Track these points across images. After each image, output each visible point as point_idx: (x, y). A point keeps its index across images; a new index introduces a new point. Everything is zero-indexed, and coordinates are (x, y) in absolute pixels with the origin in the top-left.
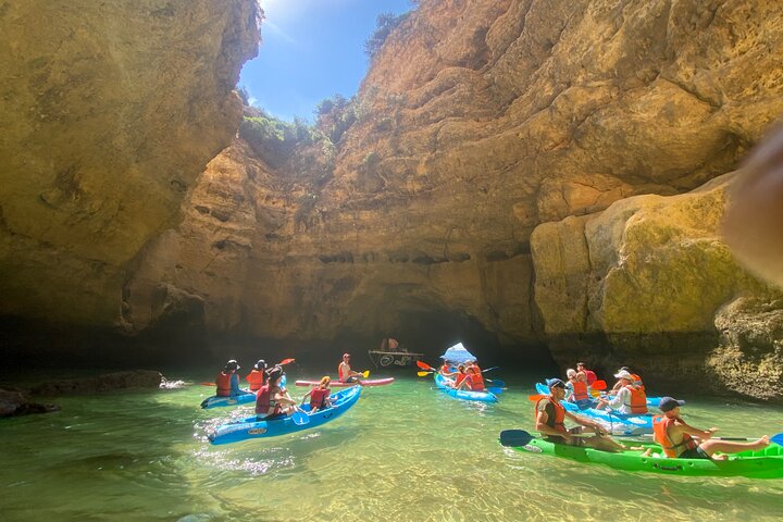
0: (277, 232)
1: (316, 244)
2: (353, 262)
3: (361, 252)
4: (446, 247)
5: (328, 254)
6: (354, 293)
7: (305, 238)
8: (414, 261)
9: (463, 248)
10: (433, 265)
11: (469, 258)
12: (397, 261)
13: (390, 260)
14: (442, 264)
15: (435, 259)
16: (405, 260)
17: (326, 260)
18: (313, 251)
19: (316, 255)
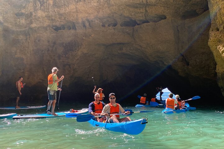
0: (23, 11)
1: (48, 17)
2: (76, 29)
3: (80, 21)
4: (146, 11)
5: (58, 24)
6: (79, 53)
7: (40, 13)
8: (121, 26)
9: (160, 10)
10: (137, 26)
11: (165, 18)
12: (109, 26)
13: (103, 26)
14: (142, 26)
15: (138, 22)
16: (115, 25)
17: (57, 29)
18: (47, 23)
19: (49, 26)
